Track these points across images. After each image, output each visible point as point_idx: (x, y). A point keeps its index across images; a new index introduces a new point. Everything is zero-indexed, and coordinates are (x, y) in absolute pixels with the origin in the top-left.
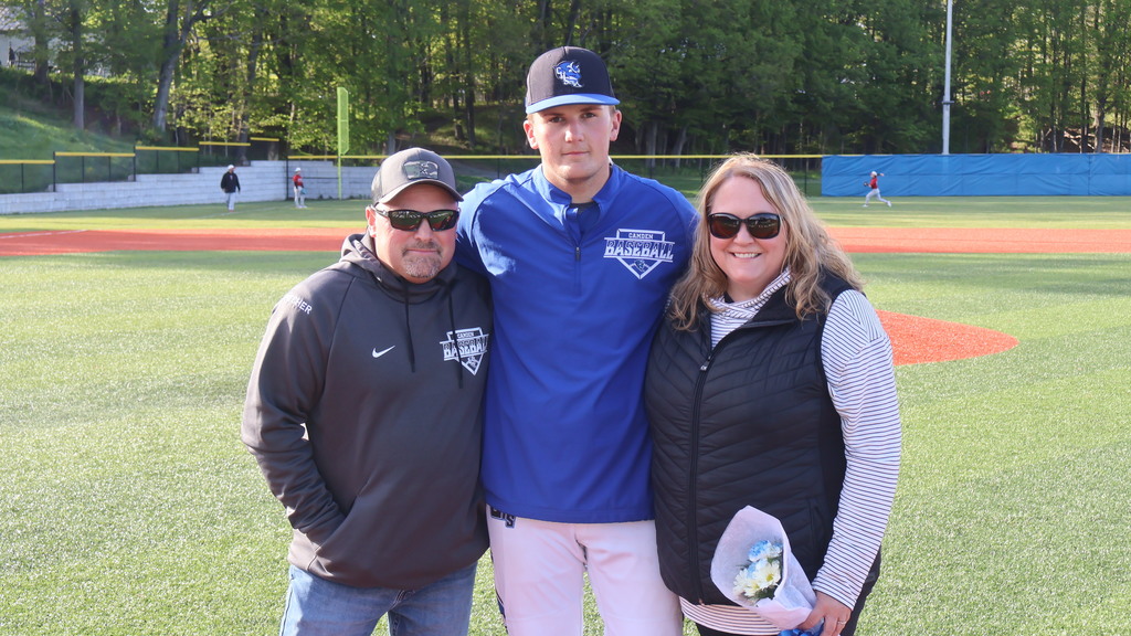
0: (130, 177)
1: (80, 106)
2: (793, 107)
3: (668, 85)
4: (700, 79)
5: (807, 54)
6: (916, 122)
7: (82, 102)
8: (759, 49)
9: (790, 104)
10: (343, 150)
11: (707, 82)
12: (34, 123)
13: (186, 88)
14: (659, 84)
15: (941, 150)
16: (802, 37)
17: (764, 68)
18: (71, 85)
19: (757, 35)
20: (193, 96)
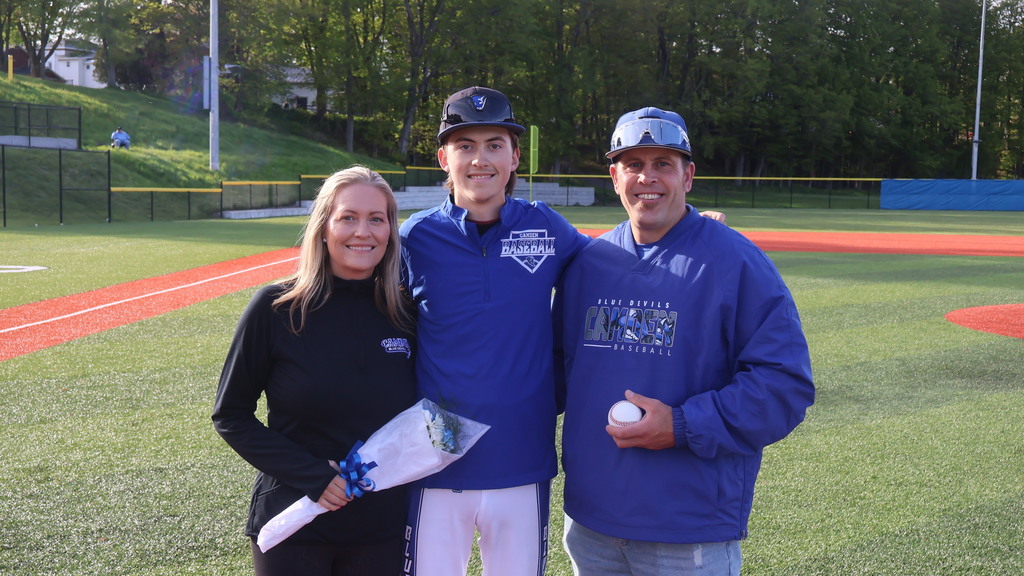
0: (402, 188)
1: (351, 137)
2: (846, 143)
3: (759, 126)
4: (782, 122)
5: (857, 104)
6: (932, 155)
7: (352, 135)
8: (825, 101)
9: (844, 141)
10: (534, 170)
11: (787, 124)
12: (332, 149)
13: (420, 125)
14: (752, 125)
15: (970, 177)
16: (854, 91)
17: (829, 114)
18: (344, 123)
19: (824, 90)
20: (424, 131)
